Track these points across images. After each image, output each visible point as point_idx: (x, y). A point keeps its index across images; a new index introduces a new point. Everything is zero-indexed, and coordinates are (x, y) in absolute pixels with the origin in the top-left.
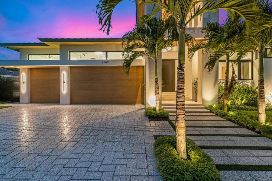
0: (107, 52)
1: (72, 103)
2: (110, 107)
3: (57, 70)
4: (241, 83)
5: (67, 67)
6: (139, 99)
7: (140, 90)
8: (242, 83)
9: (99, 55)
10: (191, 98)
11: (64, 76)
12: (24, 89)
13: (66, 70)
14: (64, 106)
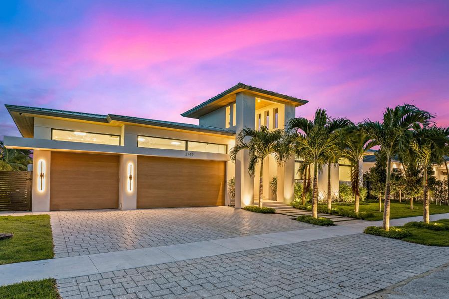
0: (187, 141)
5: (135, 156)
6: (219, 200)
7: (221, 189)
9: (177, 145)
10: (268, 198)
11: (130, 168)
12: (42, 187)
13: (133, 161)
14: (129, 212)
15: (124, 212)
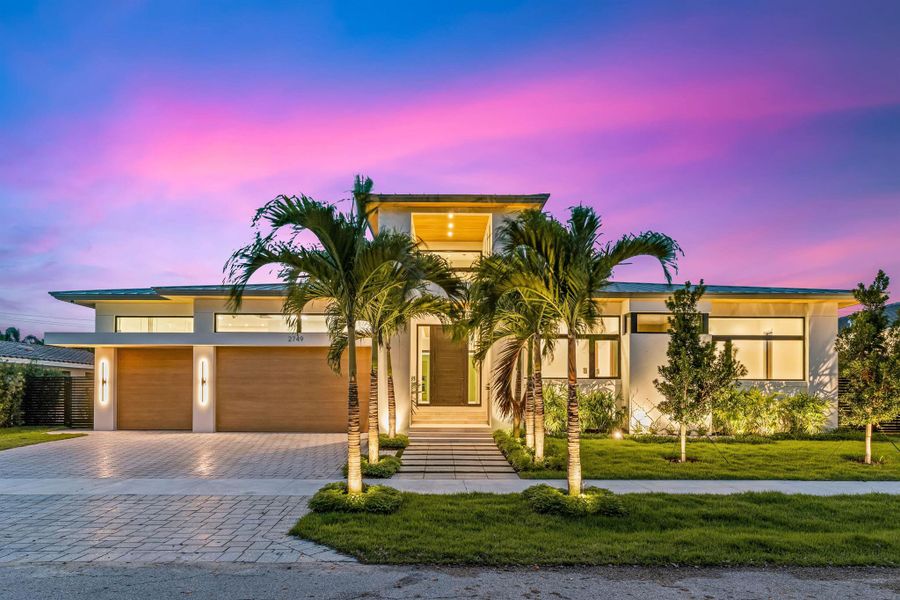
1: (218, 429)
2: (306, 436)
3: (188, 353)
4: (595, 385)
5: (210, 348)
8: (596, 387)
9: (282, 323)
11: (203, 366)
12: (104, 397)
13: (209, 356)
14: (203, 435)
15: (197, 435)
